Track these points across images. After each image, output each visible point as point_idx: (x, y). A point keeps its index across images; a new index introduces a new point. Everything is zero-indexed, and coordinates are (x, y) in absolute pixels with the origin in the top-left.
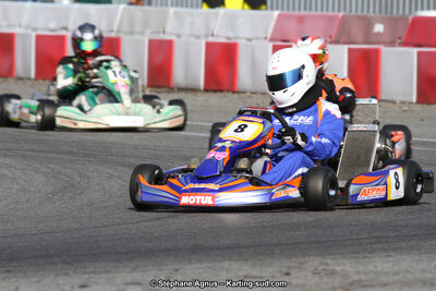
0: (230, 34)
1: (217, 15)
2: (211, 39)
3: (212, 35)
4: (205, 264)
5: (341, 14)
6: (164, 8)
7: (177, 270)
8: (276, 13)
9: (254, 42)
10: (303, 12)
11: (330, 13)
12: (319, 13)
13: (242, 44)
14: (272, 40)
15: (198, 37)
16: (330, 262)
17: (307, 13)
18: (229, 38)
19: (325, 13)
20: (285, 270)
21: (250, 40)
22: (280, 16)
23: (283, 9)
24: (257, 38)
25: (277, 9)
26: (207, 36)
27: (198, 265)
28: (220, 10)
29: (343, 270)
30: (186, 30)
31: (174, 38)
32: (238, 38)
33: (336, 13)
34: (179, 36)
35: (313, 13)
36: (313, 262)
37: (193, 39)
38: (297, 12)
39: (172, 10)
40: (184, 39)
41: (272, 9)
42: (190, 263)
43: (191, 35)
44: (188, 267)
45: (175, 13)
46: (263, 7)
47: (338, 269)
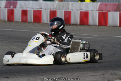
0: (86, 9)
1: (83, 4)
2: (81, 11)
3: (82, 10)
4: (81, 72)
5: (117, 3)
6: (68, 2)
7: (73, 74)
8: (99, 3)
9: (93, 11)
10: (107, 3)
11: (114, 3)
12: (111, 3)
13: (90, 12)
14: (98, 10)
15: (78, 10)
16: (115, 71)
17: (108, 3)
18: (86, 10)
19: (113, 3)
20: (103, 74)
21: (92, 11)
22: (100, 4)
23: (101, 2)
24: (94, 10)
25: (99, 2)
26: (80, 10)
27: (79, 73)
28: (84, 3)
29: (119, 74)
30: (74, 8)
31: (71, 10)
32: (89, 10)
33: (116, 3)
34: (72, 10)
35: (109, 3)
36: (111, 72)
37: (76, 11)
38: (105, 3)
39: (71, 3)
40: (74, 11)
41: (98, 2)
42: (77, 72)
43: (76, 10)
44: (76, 73)
45: (72, 4)
46: (96, 2)
47: (117, 73)
